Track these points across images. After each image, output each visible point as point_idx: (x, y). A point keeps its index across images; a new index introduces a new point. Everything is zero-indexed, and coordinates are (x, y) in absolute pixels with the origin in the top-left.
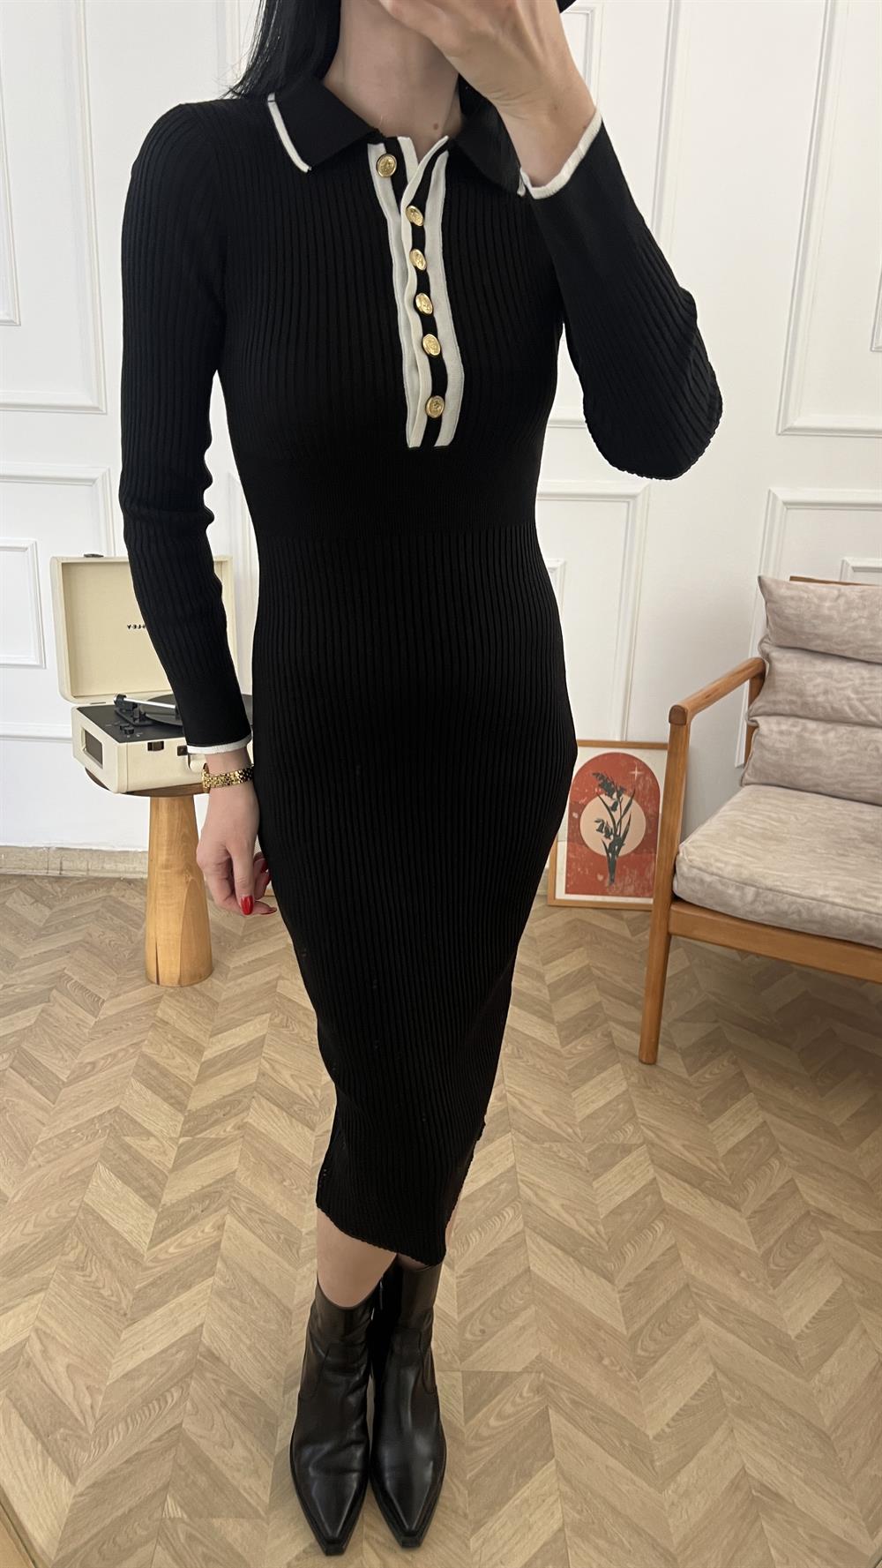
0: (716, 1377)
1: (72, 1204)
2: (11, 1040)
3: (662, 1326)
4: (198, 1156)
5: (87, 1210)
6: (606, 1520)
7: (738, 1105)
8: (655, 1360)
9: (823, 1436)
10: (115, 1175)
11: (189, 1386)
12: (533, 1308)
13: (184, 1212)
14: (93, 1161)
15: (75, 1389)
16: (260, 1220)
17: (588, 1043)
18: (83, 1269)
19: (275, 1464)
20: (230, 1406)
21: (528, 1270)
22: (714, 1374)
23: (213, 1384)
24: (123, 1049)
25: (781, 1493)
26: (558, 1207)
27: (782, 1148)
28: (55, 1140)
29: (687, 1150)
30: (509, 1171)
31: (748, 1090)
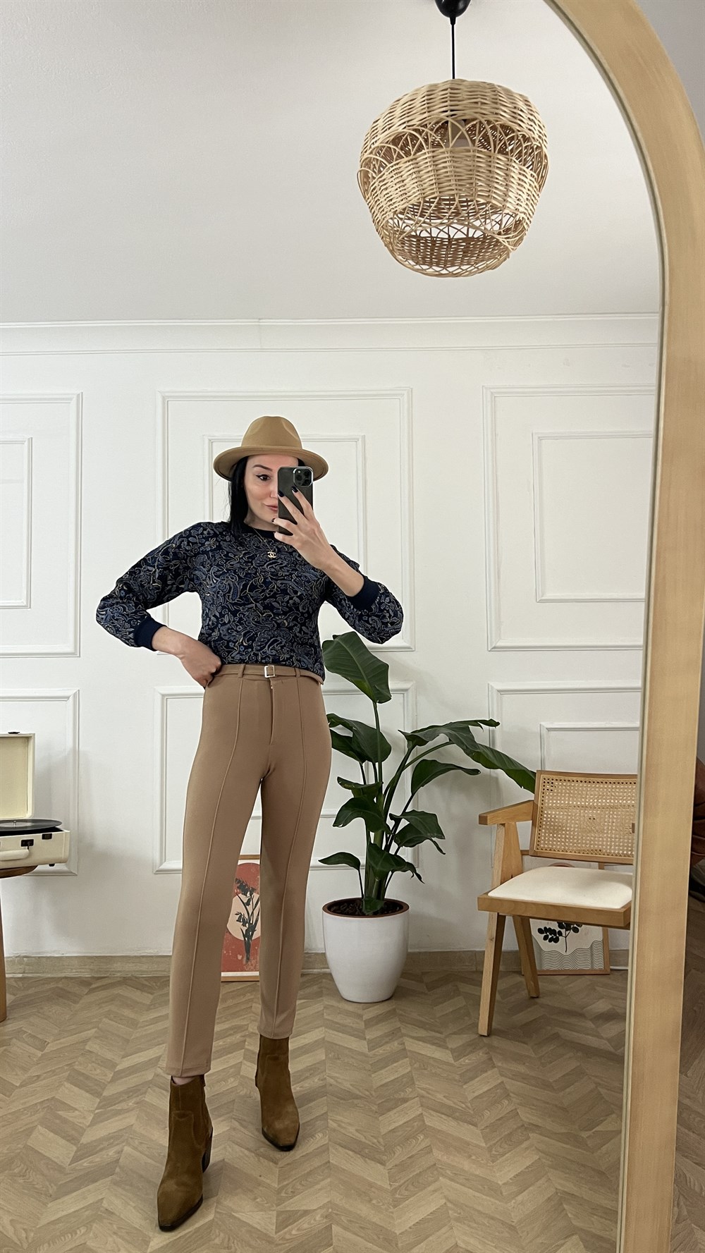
0: (447, 1205)
1: (19, 1146)
4: (108, 1118)
5: (26, 1147)
7: (485, 1075)
8: (407, 1198)
10: (48, 1130)
11: (92, 1226)
12: (329, 1180)
13: (96, 1146)
14: (36, 1124)
15: (15, 1231)
16: (148, 1148)
18: (24, 1176)
21: (329, 1162)
22: (445, 1204)
23: (109, 1225)
24: (59, 1068)
28: (9, 1116)
30: (322, 1115)
31: (494, 1066)
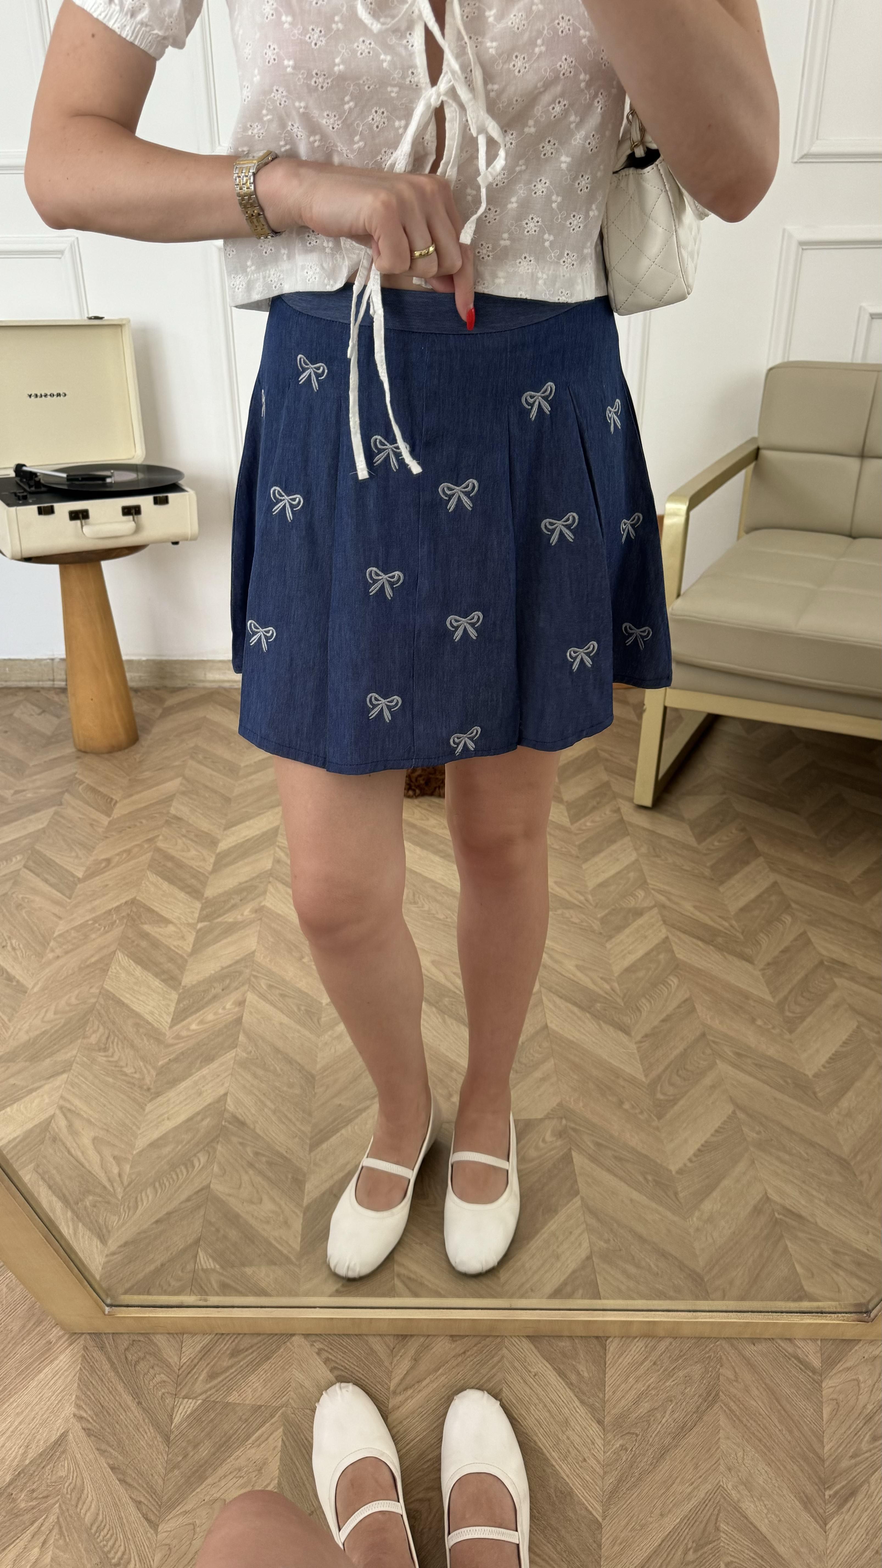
0: (736, 1114)
1: (92, 990)
2: (25, 842)
3: (680, 1072)
4: (216, 941)
5: (103, 993)
6: (632, 1247)
7: (748, 869)
8: (674, 1101)
9: (843, 1163)
10: (133, 960)
11: (215, 1150)
12: (552, 1061)
13: (204, 991)
14: (111, 949)
15: (102, 1160)
16: (280, 995)
17: (598, 819)
18: (105, 1050)
19: (305, 1214)
20: (257, 1165)
21: (546, 1026)
22: (734, 1112)
23: (240, 1147)
24: (136, 846)
25: (804, 1214)
26: (573, 969)
27: (794, 905)
28: (72, 932)
29: (700, 912)
31: (757, 854)
